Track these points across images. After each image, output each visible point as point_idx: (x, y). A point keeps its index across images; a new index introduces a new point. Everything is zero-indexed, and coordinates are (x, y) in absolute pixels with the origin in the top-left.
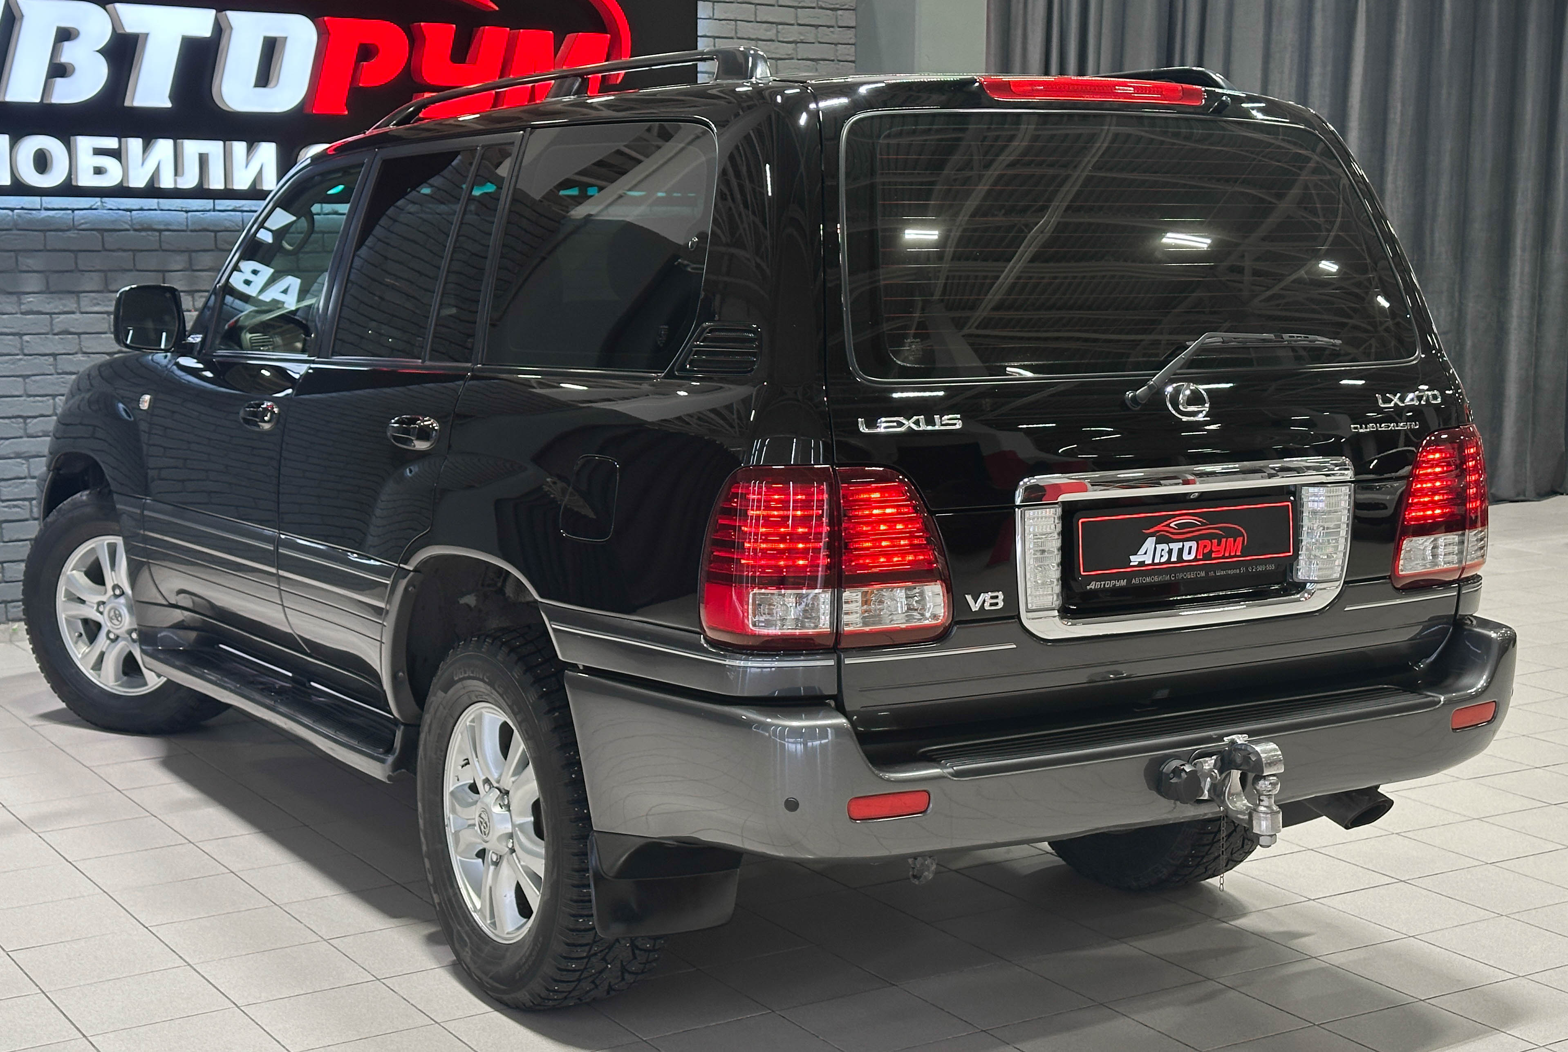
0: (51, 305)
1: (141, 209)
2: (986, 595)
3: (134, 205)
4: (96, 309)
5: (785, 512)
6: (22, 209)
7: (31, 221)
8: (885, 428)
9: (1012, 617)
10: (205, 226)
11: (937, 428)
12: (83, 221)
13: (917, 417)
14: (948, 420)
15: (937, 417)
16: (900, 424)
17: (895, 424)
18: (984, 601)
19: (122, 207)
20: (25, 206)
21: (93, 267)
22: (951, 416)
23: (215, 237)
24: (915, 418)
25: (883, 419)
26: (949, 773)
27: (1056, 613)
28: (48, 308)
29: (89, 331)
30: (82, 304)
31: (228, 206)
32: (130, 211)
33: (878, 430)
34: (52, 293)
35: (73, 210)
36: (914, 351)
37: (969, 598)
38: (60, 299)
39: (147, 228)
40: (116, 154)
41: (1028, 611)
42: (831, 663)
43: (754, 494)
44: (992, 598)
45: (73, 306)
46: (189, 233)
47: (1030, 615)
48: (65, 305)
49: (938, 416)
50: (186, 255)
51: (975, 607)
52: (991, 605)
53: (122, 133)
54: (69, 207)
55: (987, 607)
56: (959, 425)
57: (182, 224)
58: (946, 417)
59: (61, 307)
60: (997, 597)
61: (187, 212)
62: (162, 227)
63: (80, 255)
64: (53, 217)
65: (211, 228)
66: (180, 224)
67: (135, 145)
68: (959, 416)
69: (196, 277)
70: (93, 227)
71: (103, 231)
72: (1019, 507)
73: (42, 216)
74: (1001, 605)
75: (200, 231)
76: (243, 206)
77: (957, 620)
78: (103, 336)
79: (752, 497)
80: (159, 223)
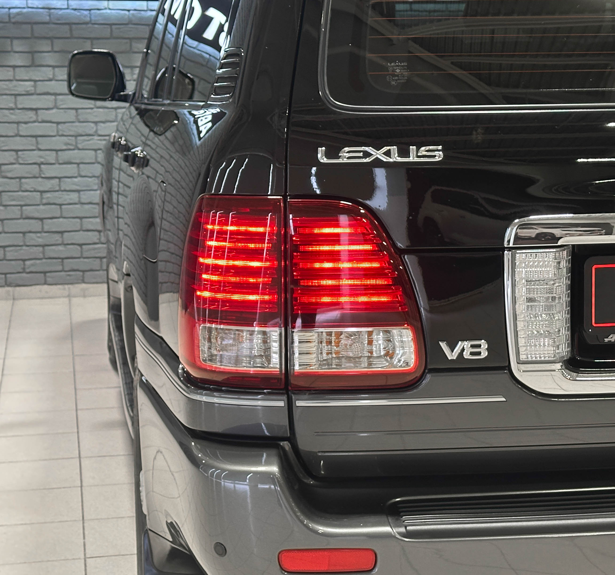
2: (466, 343)
5: (260, 246)
8: (349, 158)
9: (502, 368)
11: (411, 159)
13: (388, 148)
14: (427, 151)
15: (413, 148)
16: (367, 155)
17: (361, 154)
18: (463, 350)
22: (428, 148)
24: (385, 149)
25: (347, 149)
26: (399, 533)
27: (558, 366)
33: (340, 161)
36: (397, 76)
37: (443, 345)
41: (519, 362)
42: (281, 404)
43: (213, 223)
44: (473, 346)
47: (523, 367)
49: (415, 147)
51: (452, 356)
52: (472, 354)
55: (467, 355)
56: (439, 156)
58: (423, 148)
60: (479, 346)
68: (440, 147)
72: (510, 249)
74: (484, 354)
77: (430, 367)
79: (210, 227)
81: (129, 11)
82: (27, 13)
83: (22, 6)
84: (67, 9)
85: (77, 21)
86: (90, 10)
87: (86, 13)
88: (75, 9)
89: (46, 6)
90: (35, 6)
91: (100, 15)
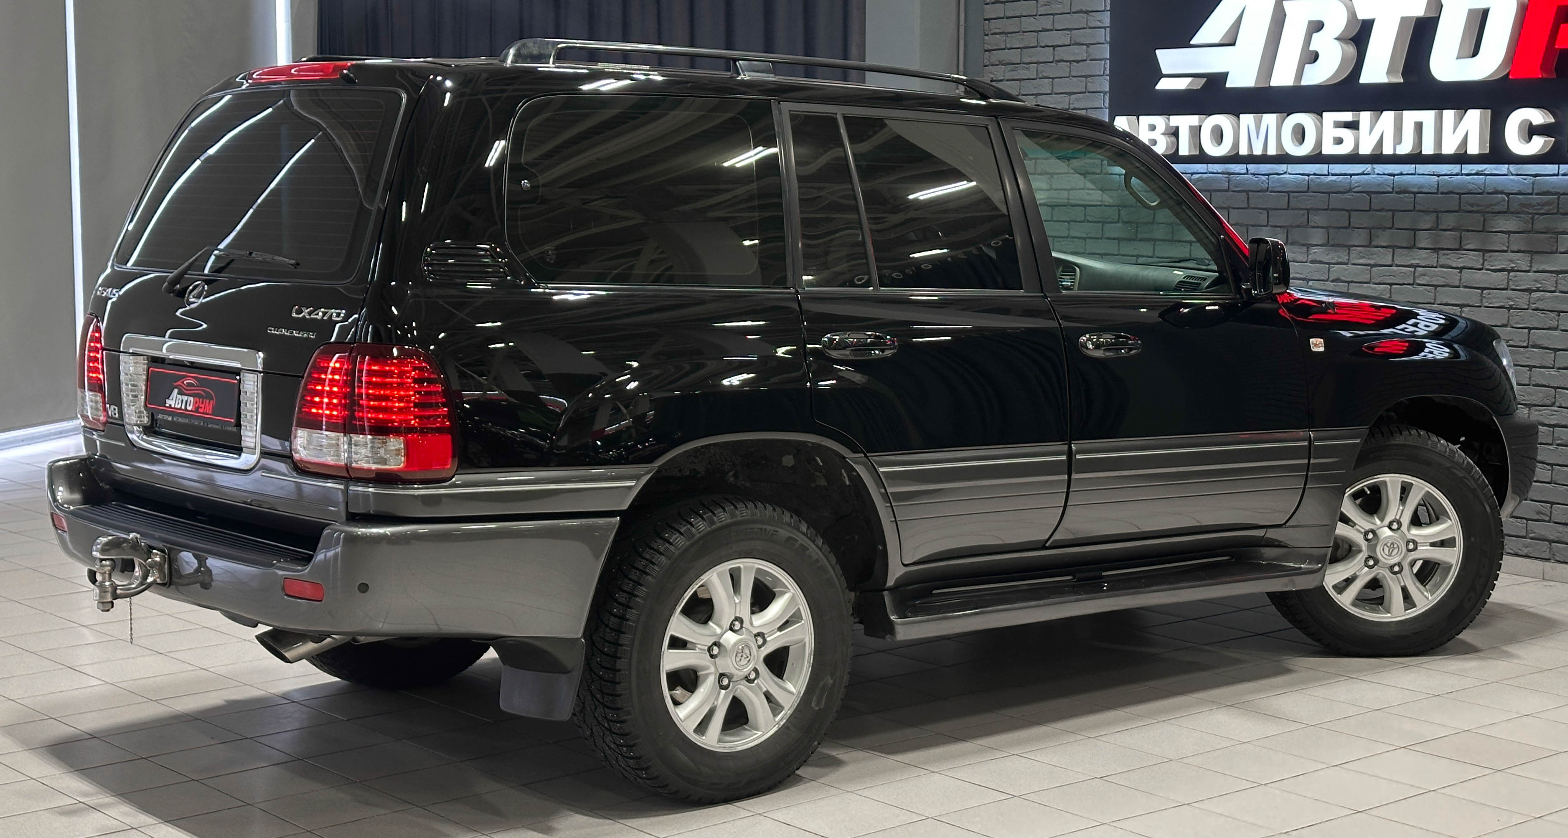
0: (1328, 257)
1: (1401, 174)
3: (1395, 170)
4: (1362, 261)
6: (1315, 174)
7: (1320, 184)
10: (1451, 189)
12: (1357, 185)
19: (1386, 173)
20: (1316, 172)
21: (1361, 224)
23: (1460, 199)
28: (1325, 259)
29: (1355, 280)
30: (1352, 256)
31: (1472, 170)
32: (1394, 175)
34: (1332, 246)
35: (1351, 175)
38: (1336, 251)
39: (1403, 191)
40: (1353, 126)
45: (1345, 259)
46: (1440, 195)
48: (1339, 257)
50: (1434, 215)
53: (1357, 108)
54: (1347, 172)
57: (1433, 187)
59: (1336, 259)
61: (1438, 176)
62: (1415, 190)
63: (1353, 213)
64: (1335, 181)
65: (1456, 191)
66: (1431, 187)
67: (1365, 117)
69: (1440, 236)
70: (1363, 190)
71: (1371, 193)
73: (1328, 180)
75: (1447, 193)
76: (1485, 170)
78: (1365, 285)
80: (1414, 186)
81: (1308, 175)
82: (1207, 178)
83: (1203, 171)
84: (1247, 174)
85: (1254, 189)
86: (1269, 175)
87: (1264, 178)
88: (1254, 174)
89: (1225, 171)
90: (1215, 171)
91: (1279, 180)
